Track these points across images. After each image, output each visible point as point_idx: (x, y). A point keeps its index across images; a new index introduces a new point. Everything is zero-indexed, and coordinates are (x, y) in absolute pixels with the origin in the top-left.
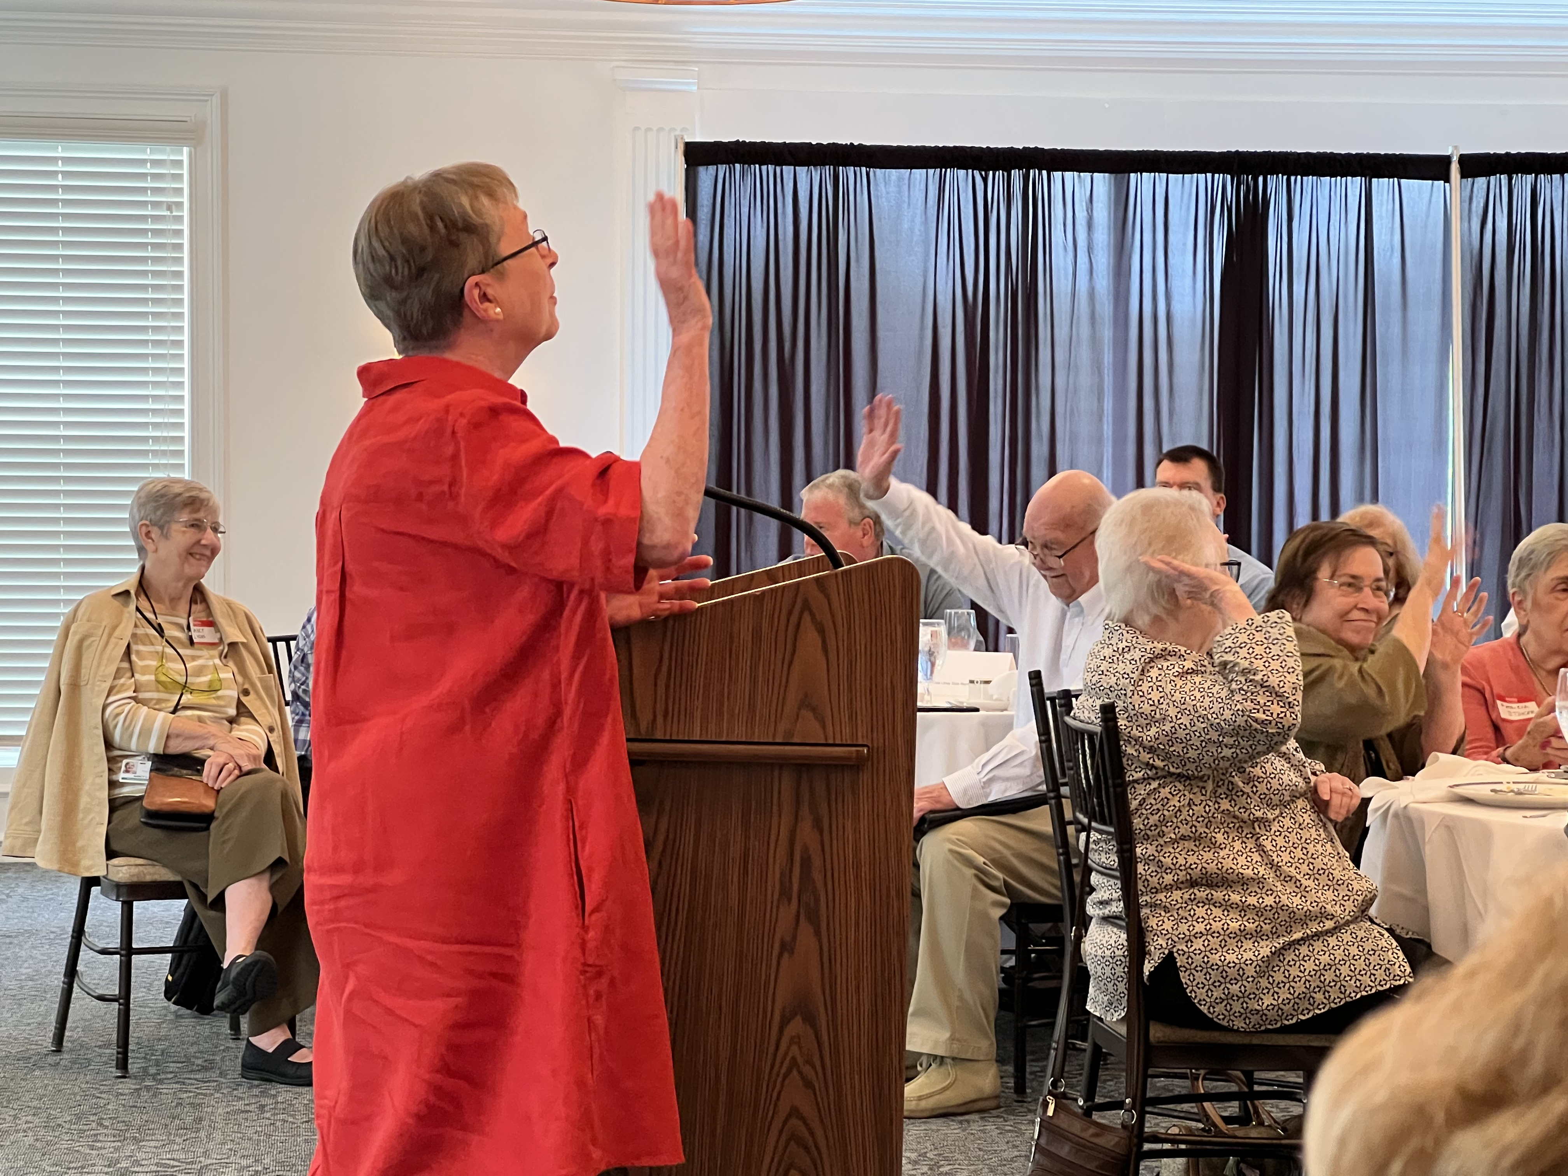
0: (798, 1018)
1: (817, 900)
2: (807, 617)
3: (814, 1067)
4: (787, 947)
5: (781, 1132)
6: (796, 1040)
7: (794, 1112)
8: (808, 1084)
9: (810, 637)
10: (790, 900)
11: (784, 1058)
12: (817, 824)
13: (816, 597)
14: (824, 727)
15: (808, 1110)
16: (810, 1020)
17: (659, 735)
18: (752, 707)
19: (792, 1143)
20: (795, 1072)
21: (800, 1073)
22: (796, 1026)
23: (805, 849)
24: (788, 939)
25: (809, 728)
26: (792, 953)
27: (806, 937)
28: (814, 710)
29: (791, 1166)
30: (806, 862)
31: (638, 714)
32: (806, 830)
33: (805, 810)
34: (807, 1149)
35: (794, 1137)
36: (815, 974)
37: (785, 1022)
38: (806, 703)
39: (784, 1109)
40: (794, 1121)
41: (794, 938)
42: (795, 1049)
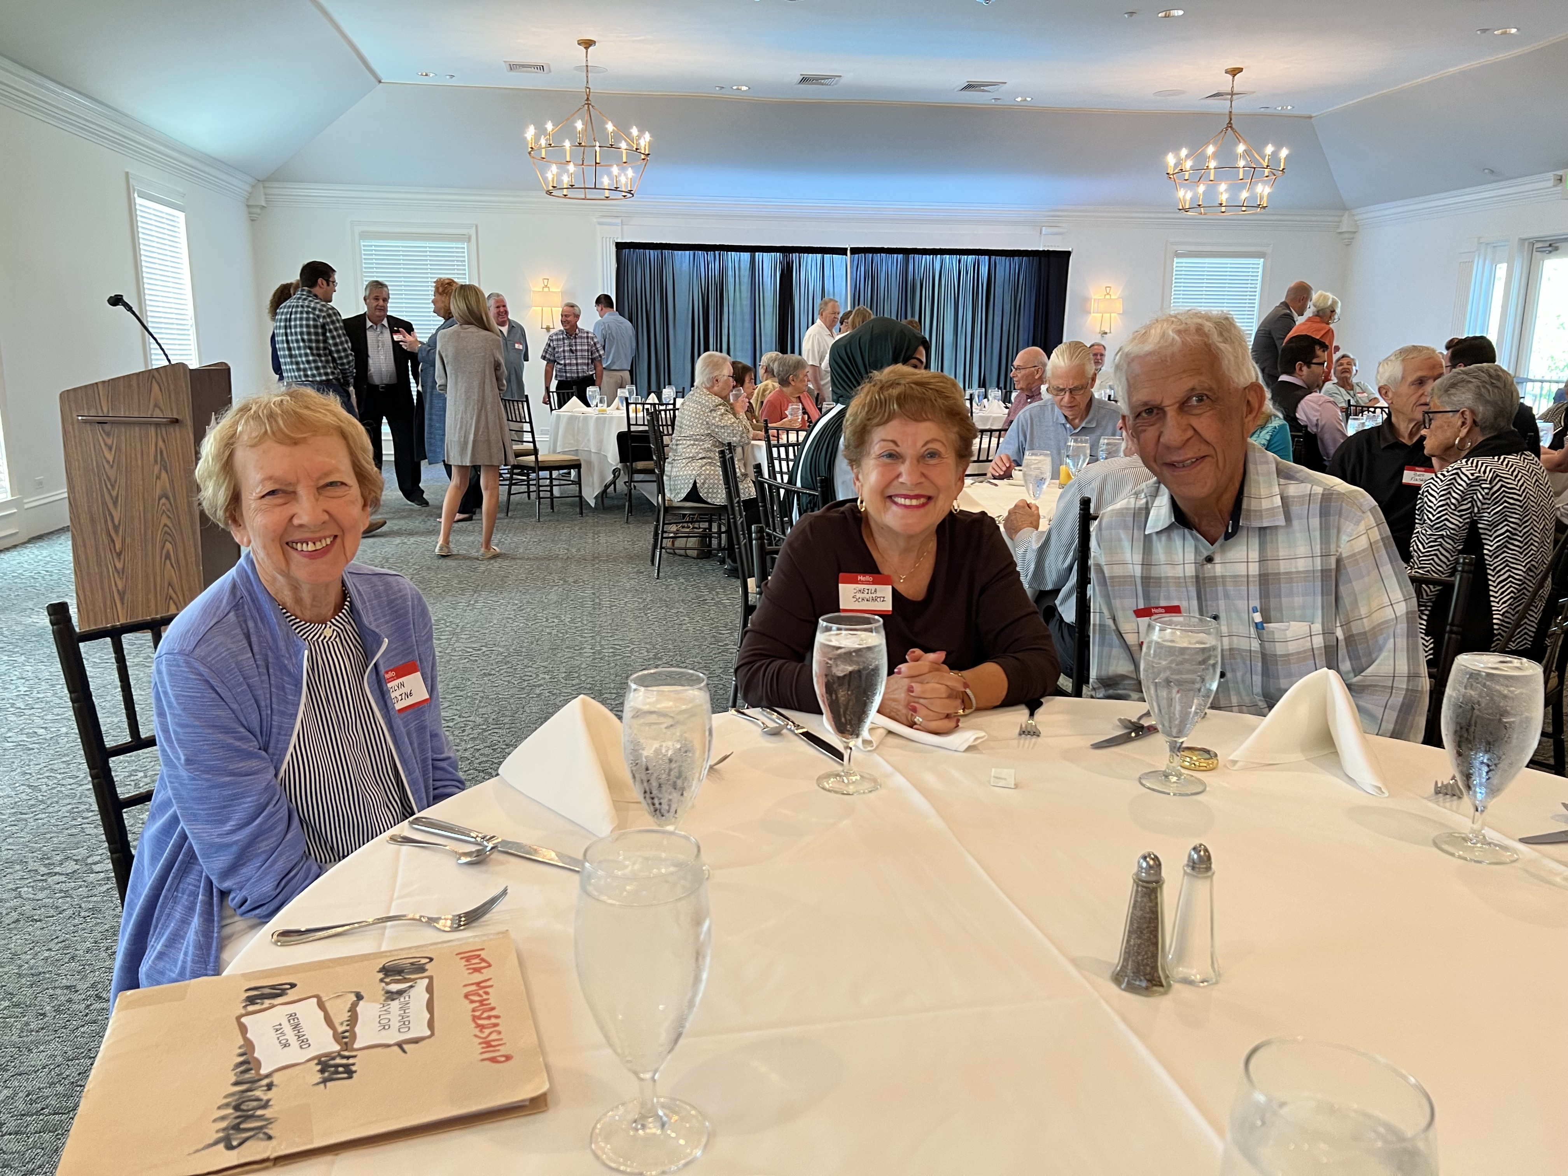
3: (170, 512)
4: (158, 477)
5: (162, 531)
6: (164, 504)
7: (165, 525)
8: (169, 517)
9: (155, 387)
10: (157, 464)
11: (160, 510)
12: (164, 441)
13: (156, 375)
14: (162, 413)
15: (170, 525)
16: (168, 498)
17: (111, 415)
18: (139, 406)
22: (163, 500)
23: (161, 447)
24: (158, 475)
25: (157, 413)
27: (164, 475)
28: (159, 408)
30: (161, 452)
31: (103, 409)
32: (160, 443)
35: (166, 532)
36: (168, 485)
37: (159, 499)
38: (156, 405)
39: (162, 524)
40: (166, 528)
42: (164, 507)
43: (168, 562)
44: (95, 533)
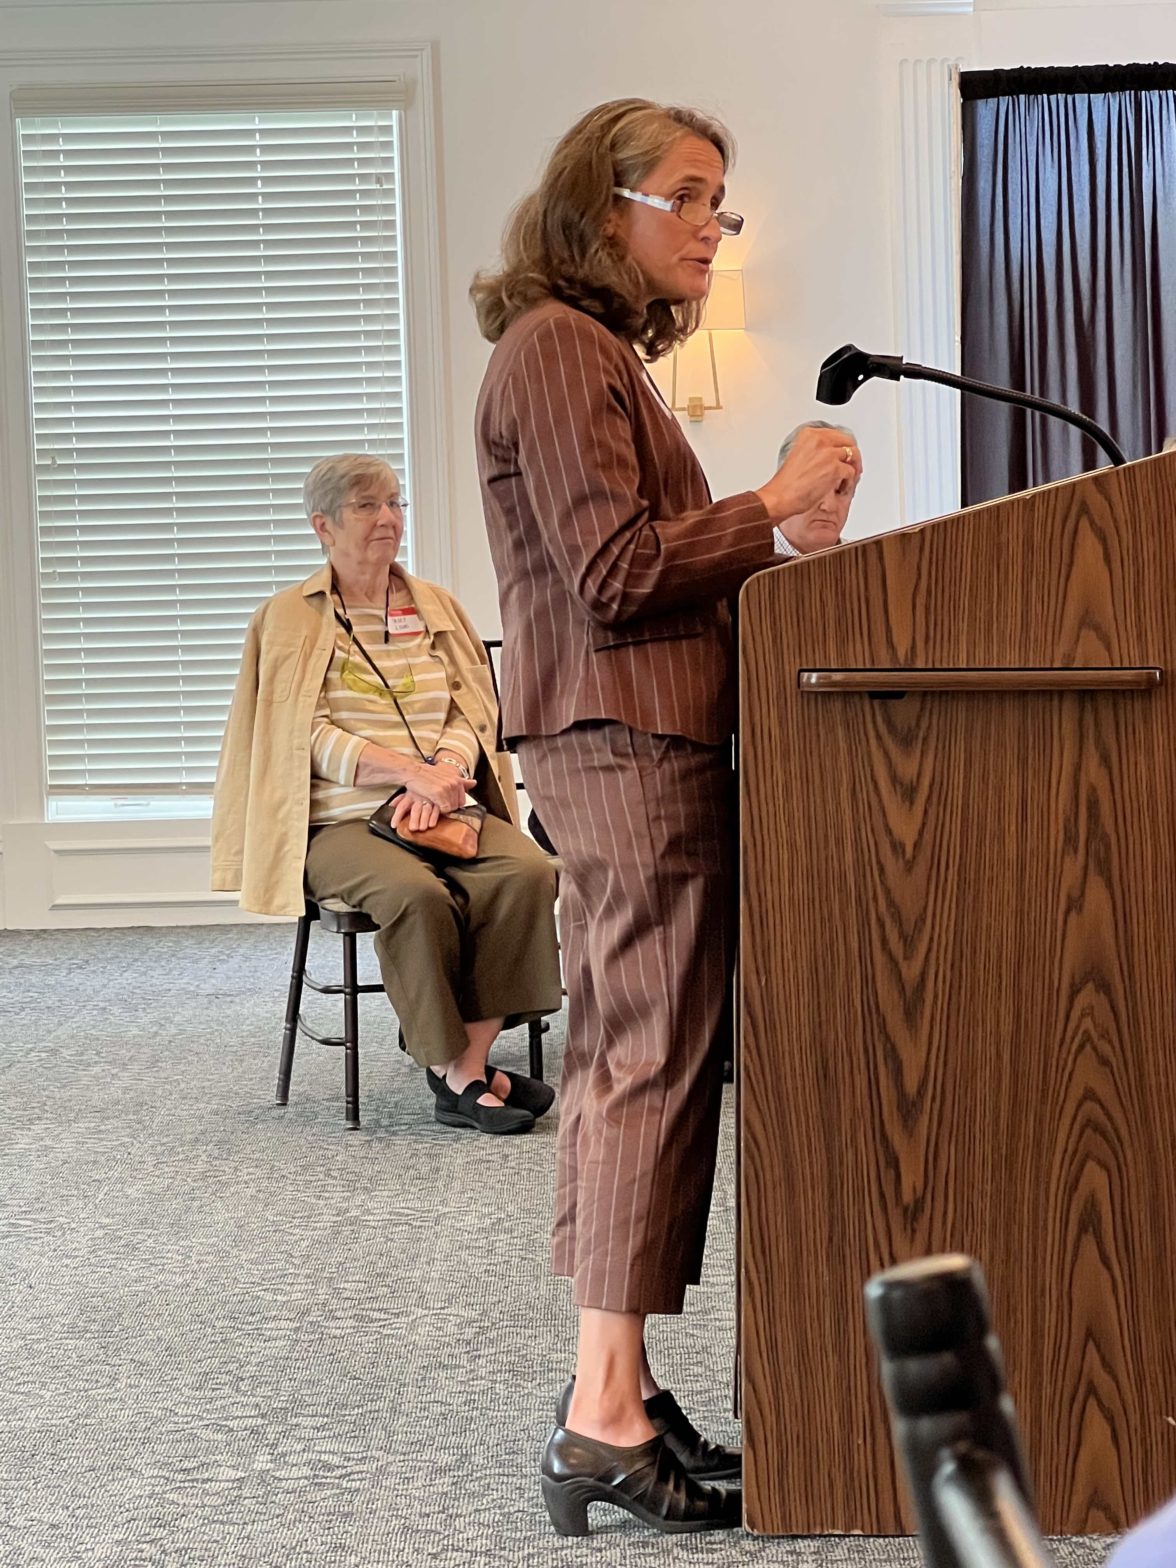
0: (1090, 985)
1: (1108, 846)
2: (1084, 523)
3: (1110, 1042)
4: (1075, 904)
5: (1074, 1118)
6: (1089, 1012)
7: (1089, 1095)
8: (1104, 1062)
9: (1089, 545)
10: (1076, 851)
11: (1075, 1034)
12: (1105, 760)
13: (1096, 501)
14: (1108, 648)
15: (1105, 1091)
16: (1105, 987)
17: (920, 664)
18: (1025, 628)
19: (1089, 1131)
20: (1088, 1047)
21: (1095, 1049)
22: (1087, 996)
23: (1093, 789)
24: (1076, 894)
25: (1092, 651)
26: (1080, 910)
27: (1096, 892)
28: (1097, 629)
29: (1087, 1156)
30: (1093, 805)
31: (895, 640)
32: (1092, 768)
33: (1090, 742)
34: (1103, 1134)
35: (1089, 1123)
36: (1108, 934)
37: (1074, 992)
38: (1087, 621)
39: (1076, 1092)
40: (1089, 1105)
41: (1083, 893)
42: (1088, 1023)
43: (1089, 1243)
44: (829, 1129)
